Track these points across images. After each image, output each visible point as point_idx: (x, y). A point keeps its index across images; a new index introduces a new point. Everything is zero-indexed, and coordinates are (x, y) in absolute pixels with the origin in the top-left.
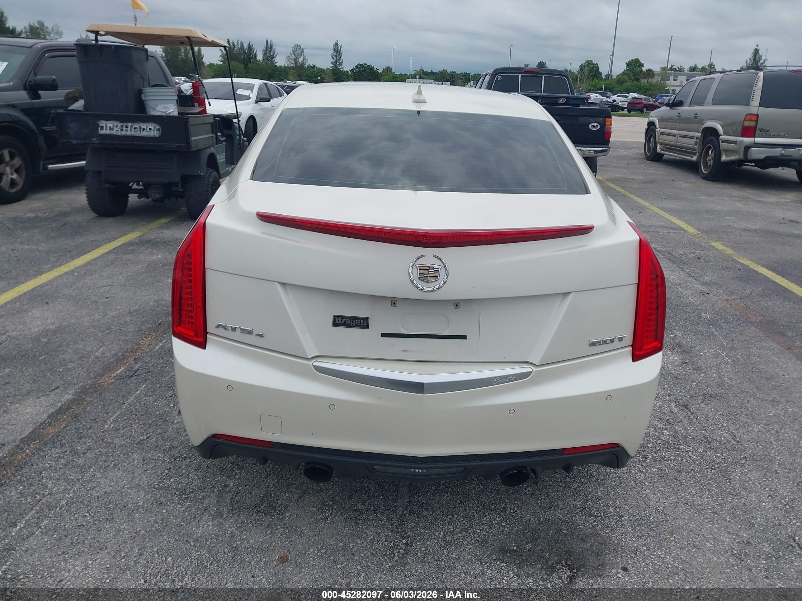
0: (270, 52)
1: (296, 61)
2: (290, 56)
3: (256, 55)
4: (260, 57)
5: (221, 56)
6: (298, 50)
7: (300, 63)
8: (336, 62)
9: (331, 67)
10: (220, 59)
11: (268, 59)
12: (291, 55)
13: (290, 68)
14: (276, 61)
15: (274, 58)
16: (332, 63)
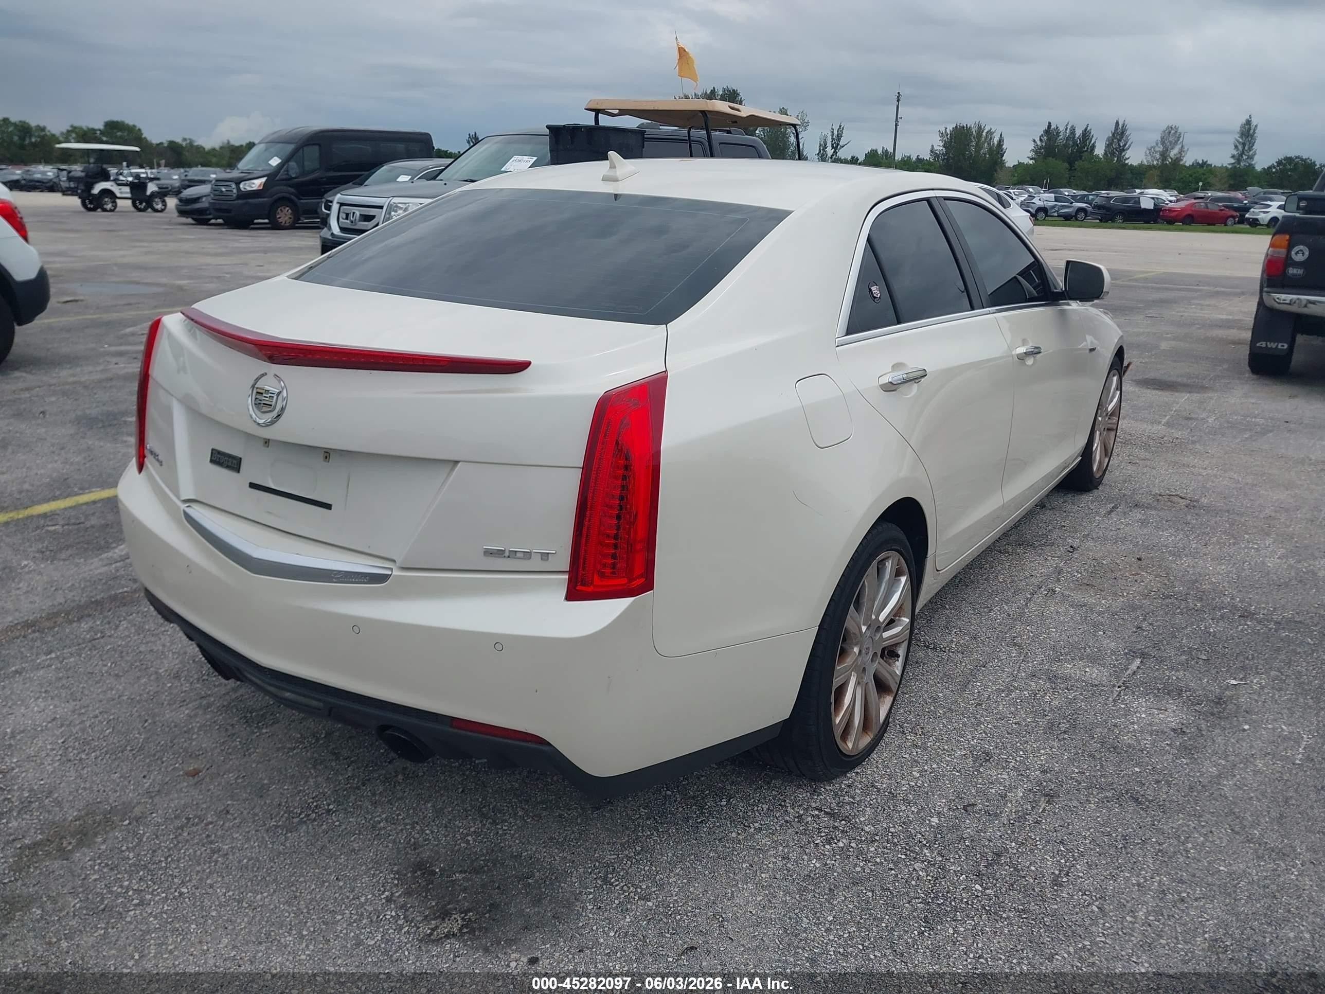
0: (1119, 140)
1: (1164, 155)
2: (1154, 147)
3: (1093, 147)
4: (1100, 151)
5: (1033, 150)
6: (1171, 136)
7: (1171, 159)
8: (1241, 155)
9: (1229, 164)
10: (1031, 154)
11: (1113, 154)
12: (1157, 144)
13: (1150, 167)
14: (1127, 156)
15: (1124, 150)
16: (1233, 157)
